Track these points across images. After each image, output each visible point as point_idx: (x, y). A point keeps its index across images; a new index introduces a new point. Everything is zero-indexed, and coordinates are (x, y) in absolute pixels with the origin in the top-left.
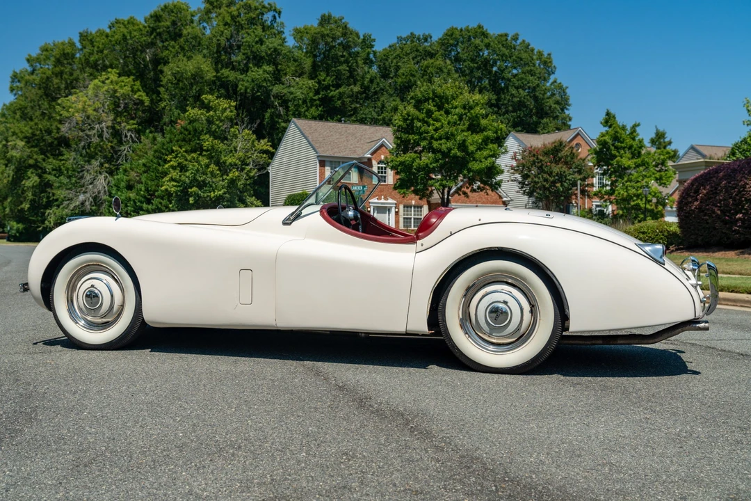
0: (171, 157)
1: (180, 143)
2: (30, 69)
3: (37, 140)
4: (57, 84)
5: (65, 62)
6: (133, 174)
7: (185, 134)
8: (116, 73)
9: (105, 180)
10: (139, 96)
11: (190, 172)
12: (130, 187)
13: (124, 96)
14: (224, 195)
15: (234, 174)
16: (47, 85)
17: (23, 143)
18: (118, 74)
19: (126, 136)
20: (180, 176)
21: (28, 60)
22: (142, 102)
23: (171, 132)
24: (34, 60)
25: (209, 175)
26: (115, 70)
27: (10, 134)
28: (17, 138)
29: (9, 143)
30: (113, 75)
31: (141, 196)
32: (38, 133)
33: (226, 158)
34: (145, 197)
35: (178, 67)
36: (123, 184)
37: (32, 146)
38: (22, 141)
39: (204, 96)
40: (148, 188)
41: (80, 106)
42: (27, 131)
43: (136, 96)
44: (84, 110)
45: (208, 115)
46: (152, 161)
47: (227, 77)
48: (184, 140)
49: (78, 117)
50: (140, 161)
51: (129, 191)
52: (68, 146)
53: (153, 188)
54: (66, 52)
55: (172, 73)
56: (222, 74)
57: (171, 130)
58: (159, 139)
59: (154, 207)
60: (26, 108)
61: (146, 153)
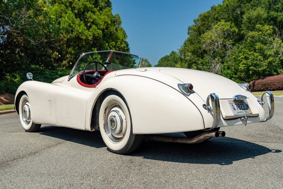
0: (241, 54)
1: (249, 47)
2: (195, 24)
3: (196, 52)
4: (202, 29)
5: (205, 19)
6: (230, 63)
7: (251, 43)
8: (224, 21)
9: (220, 66)
10: (234, 29)
11: (250, 60)
12: (229, 68)
13: (227, 30)
14: (267, 69)
15: (270, 59)
16: (199, 30)
17: (191, 54)
18: (225, 21)
19: (228, 47)
20: (247, 62)
21: (194, 21)
22: (235, 32)
23: (245, 43)
24: (196, 21)
25: (259, 61)
26: (223, 20)
27: (186, 50)
28: (188, 52)
29: (186, 54)
30: (223, 22)
31: (233, 72)
32: (196, 49)
33: (267, 52)
34: (234, 72)
35: (249, 15)
36: (226, 67)
37: (194, 55)
38: (190, 53)
39: (257, 26)
40: (235, 68)
41: (209, 36)
42: (192, 49)
43: (232, 30)
44: (211, 38)
45: (258, 34)
46: (237, 56)
47: (273, 15)
48: (251, 46)
49: (209, 41)
50: (233, 57)
51: (228, 70)
52: (206, 53)
53: (237, 68)
54: (205, 15)
55: (247, 17)
56: (271, 14)
57: (245, 42)
58: (240, 47)
59: (238, 76)
60: (192, 40)
61: (235, 53)
